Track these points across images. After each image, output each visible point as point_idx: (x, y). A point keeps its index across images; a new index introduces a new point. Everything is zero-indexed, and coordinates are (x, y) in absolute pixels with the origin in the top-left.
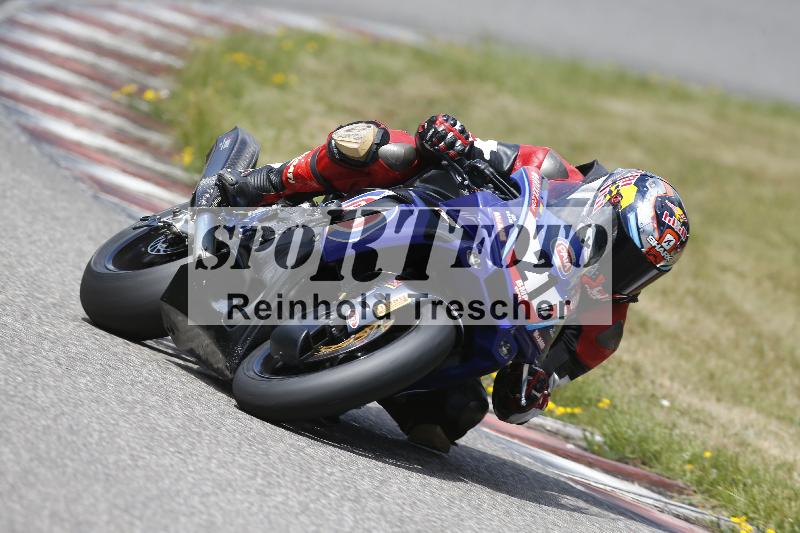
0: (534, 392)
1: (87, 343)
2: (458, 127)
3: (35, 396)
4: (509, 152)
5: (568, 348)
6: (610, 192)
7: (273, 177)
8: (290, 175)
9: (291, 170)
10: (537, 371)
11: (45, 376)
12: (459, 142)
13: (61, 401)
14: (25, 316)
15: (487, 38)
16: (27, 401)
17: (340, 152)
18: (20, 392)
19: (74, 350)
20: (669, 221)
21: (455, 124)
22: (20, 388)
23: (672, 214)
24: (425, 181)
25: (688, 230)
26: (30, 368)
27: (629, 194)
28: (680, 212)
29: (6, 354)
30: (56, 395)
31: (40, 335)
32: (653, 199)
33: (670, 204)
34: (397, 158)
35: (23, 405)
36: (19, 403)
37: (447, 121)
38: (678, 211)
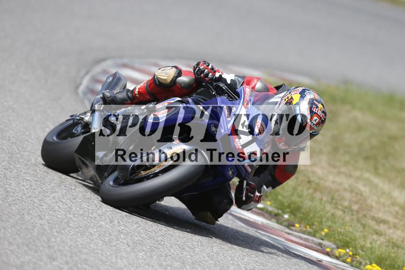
0: (249, 194)
1: (143, 235)
2: (210, 67)
3: (116, 262)
4: (240, 80)
5: (271, 173)
6: (288, 98)
7: (129, 94)
8: (136, 93)
9: (137, 90)
10: (251, 184)
11: (121, 252)
12: (211, 74)
13: (129, 264)
14: (112, 221)
15: (346, 82)
16: (112, 265)
17: (159, 81)
18: (109, 260)
19: (136, 239)
20: (316, 110)
21: (209, 65)
22: (109, 258)
23: (317, 107)
24: (198, 94)
25: (325, 115)
26: (114, 248)
27: (296, 97)
28: (322, 106)
29: (101, 240)
30: (127, 261)
31: (119, 231)
32: (308, 100)
33: (316, 103)
34: (185, 83)
35: (111, 266)
36: (109, 266)
37: (204, 64)
38: (320, 106)
